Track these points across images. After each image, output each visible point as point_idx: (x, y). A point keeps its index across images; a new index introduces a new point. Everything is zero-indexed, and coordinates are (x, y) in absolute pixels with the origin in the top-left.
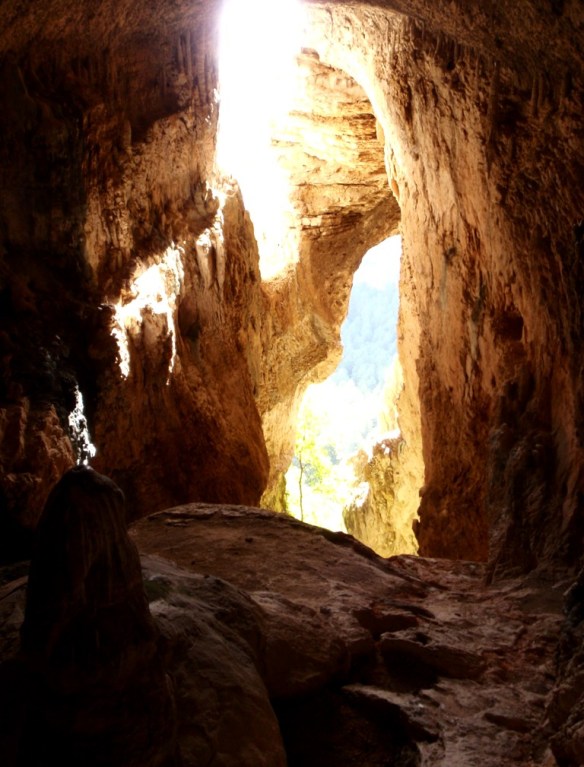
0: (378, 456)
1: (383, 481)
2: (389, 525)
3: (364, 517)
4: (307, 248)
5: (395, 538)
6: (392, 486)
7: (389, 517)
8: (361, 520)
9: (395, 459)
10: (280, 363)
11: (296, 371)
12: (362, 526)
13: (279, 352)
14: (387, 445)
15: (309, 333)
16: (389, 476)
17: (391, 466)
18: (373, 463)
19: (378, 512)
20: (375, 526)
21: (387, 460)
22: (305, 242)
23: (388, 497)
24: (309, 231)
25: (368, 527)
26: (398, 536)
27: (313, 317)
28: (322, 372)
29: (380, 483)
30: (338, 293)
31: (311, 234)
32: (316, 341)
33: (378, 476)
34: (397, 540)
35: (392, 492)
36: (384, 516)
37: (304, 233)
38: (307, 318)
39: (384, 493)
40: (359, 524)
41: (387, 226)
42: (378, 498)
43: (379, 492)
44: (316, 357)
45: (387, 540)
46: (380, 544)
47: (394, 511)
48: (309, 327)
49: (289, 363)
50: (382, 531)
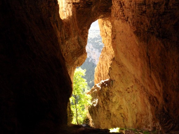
0: (103, 87)
1: (106, 96)
2: (108, 111)
3: (97, 109)
4: (75, 11)
5: (111, 115)
6: (109, 97)
7: (108, 108)
8: (96, 110)
9: (109, 87)
10: (68, 53)
11: (73, 57)
12: (97, 113)
13: (67, 48)
14: (106, 83)
15: (77, 44)
16: (107, 94)
17: (108, 90)
18: (101, 89)
19: (103, 107)
20: (103, 112)
21: (107, 88)
22: (74, 8)
23: (108, 101)
24: (75, 5)
25: (99, 112)
26: (112, 114)
27: (78, 37)
28: (81, 62)
29: (104, 97)
30: (84, 35)
31: (76, 6)
32: (80, 47)
33: (103, 94)
34: (112, 116)
35: (109, 99)
36: (106, 108)
37: (73, 5)
38: (76, 37)
39: (106, 100)
40: (95, 112)
41: (98, 14)
42: (104, 102)
43: (104, 100)
44: (80, 53)
45: (108, 116)
46: (105, 117)
47: (110, 105)
48: (77, 41)
49: (71, 54)
50: (105, 113)
